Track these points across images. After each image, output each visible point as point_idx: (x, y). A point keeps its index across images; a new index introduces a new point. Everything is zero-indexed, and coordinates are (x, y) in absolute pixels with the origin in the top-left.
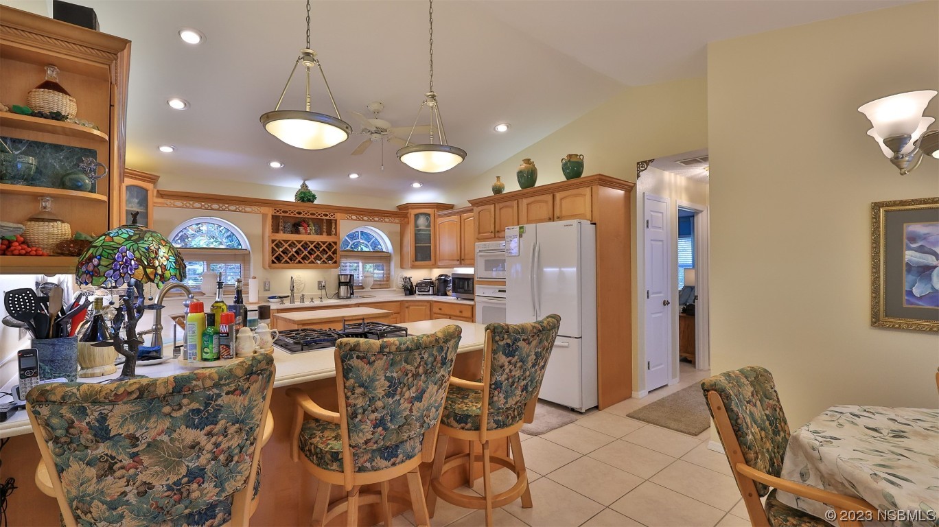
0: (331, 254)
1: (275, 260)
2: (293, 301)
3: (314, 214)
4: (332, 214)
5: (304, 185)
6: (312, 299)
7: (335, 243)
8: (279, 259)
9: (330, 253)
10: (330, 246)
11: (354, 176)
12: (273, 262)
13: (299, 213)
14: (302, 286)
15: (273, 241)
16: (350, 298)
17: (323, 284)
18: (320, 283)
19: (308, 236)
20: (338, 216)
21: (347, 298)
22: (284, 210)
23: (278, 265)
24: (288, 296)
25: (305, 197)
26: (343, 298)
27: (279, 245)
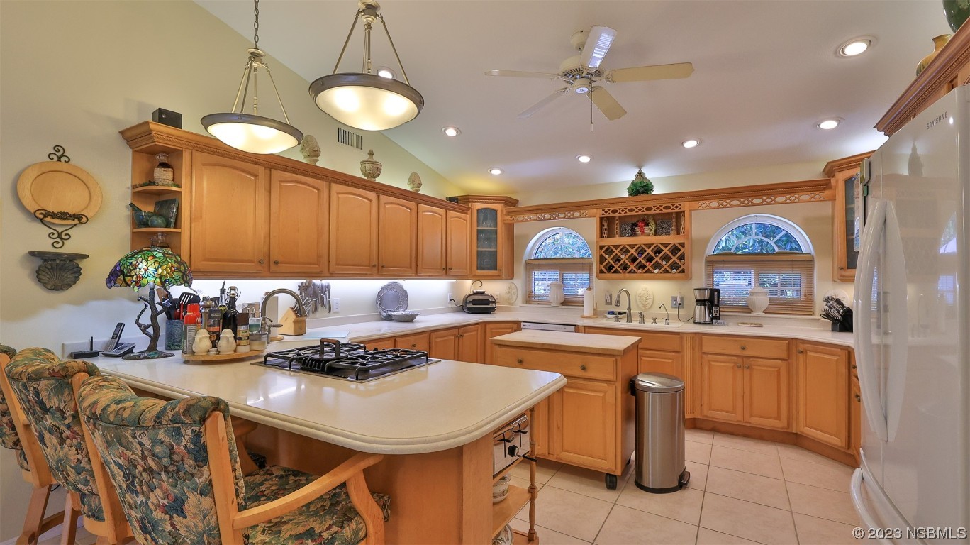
0: (677, 260)
1: (604, 269)
2: (630, 320)
3: (669, 208)
4: (677, 204)
5: (640, 175)
6: (654, 319)
7: (683, 245)
8: (610, 268)
9: (675, 259)
10: (675, 250)
11: (690, 144)
12: (601, 272)
13: (631, 210)
14: (650, 301)
15: (601, 247)
16: (711, 323)
17: (679, 301)
18: (675, 299)
19: (647, 238)
20: (686, 206)
21: (705, 323)
22: (613, 209)
23: (608, 275)
24: (625, 313)
25: (641, 188)
26: (699, 323)
27: (609, 251)
